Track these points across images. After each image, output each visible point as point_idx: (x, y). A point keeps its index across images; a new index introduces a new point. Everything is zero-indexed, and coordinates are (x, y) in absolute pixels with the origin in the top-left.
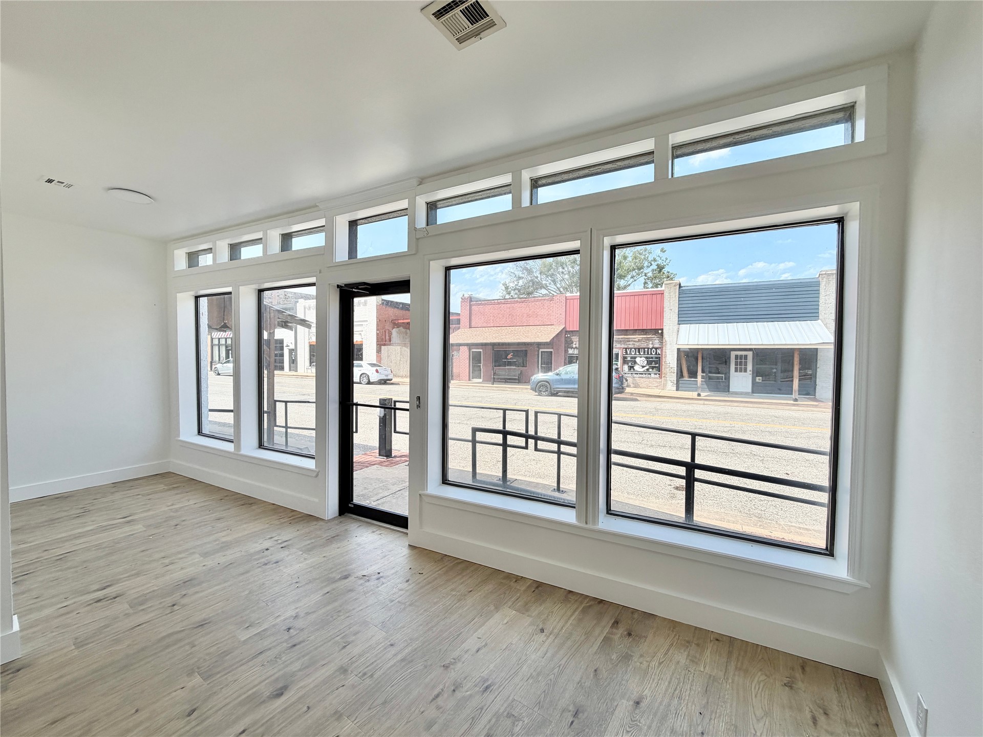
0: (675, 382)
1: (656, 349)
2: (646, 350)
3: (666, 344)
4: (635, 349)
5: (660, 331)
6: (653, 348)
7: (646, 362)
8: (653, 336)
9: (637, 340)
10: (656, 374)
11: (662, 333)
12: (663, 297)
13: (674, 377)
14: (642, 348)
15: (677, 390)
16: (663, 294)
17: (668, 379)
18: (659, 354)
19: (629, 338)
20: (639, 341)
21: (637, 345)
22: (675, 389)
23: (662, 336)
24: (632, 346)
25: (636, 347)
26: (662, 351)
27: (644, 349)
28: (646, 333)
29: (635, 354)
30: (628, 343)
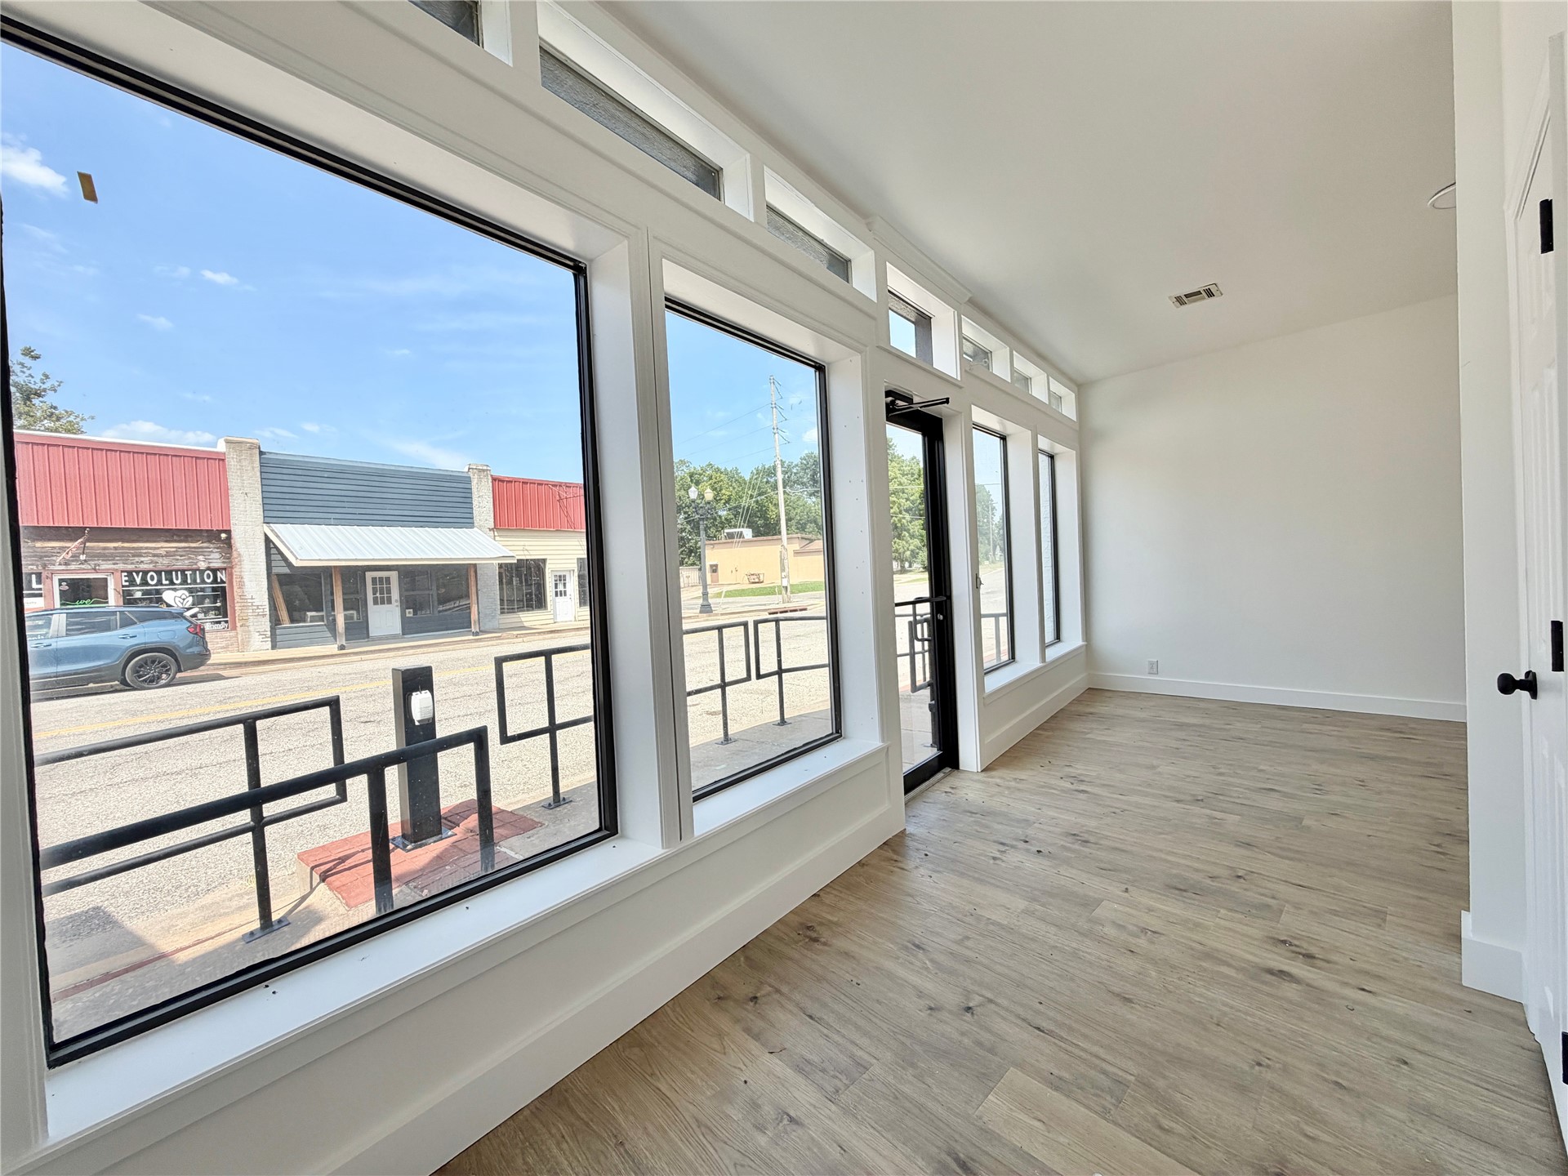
0: (269, 633)
1: (215, 571)
2: (188, 573)
3: (240, 561)
4: (159, 573)
5: (223, 536)
6: (208, 569)
7: (191, 599)
8: (205, 545)
9: (162, 552)
10: (219, 622)
11: (229, 538)
12: (225, 471)
13: (265, 624)
14: (176, 571)
15: (274, 647)
16: (223, 460)
17: (251, 628)
18: (222, 582)
19: (141, 548)
20: (168, 554)
21: (163, 564)
22: (269, 645)
23: (230, 546)
24: (151, 567)
25: (160, 567)
26: (231, 575)
27: (183, 572)
28: (186, 537)
29: (160, 582)
30: (137, 559)
